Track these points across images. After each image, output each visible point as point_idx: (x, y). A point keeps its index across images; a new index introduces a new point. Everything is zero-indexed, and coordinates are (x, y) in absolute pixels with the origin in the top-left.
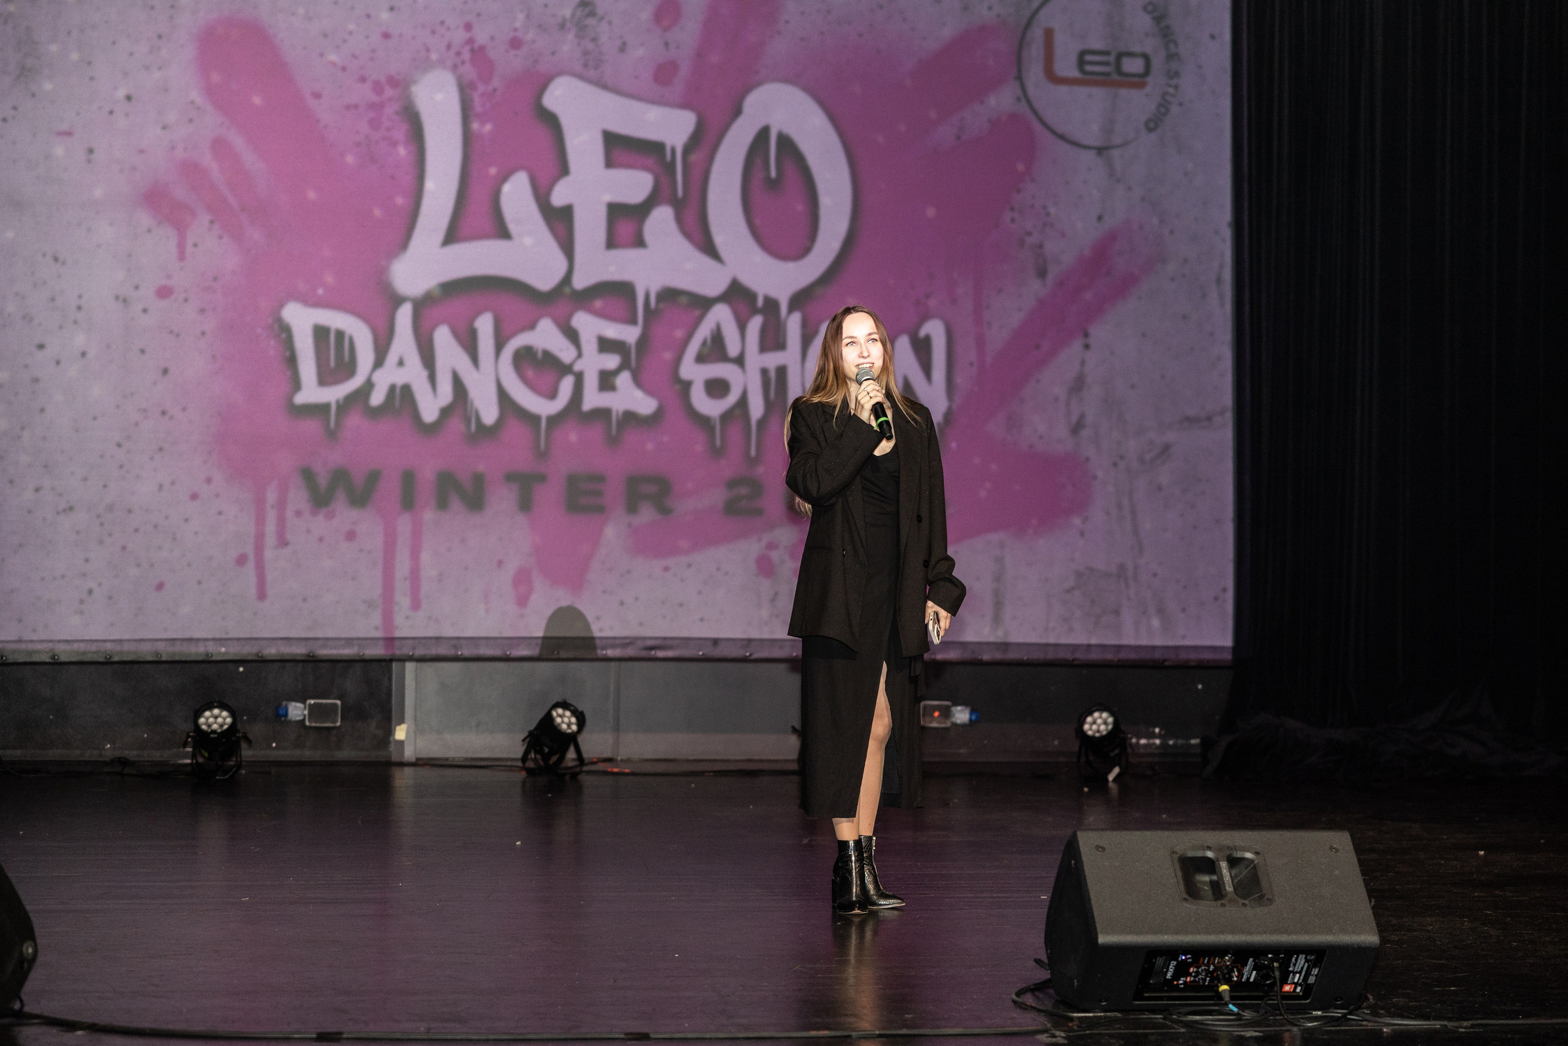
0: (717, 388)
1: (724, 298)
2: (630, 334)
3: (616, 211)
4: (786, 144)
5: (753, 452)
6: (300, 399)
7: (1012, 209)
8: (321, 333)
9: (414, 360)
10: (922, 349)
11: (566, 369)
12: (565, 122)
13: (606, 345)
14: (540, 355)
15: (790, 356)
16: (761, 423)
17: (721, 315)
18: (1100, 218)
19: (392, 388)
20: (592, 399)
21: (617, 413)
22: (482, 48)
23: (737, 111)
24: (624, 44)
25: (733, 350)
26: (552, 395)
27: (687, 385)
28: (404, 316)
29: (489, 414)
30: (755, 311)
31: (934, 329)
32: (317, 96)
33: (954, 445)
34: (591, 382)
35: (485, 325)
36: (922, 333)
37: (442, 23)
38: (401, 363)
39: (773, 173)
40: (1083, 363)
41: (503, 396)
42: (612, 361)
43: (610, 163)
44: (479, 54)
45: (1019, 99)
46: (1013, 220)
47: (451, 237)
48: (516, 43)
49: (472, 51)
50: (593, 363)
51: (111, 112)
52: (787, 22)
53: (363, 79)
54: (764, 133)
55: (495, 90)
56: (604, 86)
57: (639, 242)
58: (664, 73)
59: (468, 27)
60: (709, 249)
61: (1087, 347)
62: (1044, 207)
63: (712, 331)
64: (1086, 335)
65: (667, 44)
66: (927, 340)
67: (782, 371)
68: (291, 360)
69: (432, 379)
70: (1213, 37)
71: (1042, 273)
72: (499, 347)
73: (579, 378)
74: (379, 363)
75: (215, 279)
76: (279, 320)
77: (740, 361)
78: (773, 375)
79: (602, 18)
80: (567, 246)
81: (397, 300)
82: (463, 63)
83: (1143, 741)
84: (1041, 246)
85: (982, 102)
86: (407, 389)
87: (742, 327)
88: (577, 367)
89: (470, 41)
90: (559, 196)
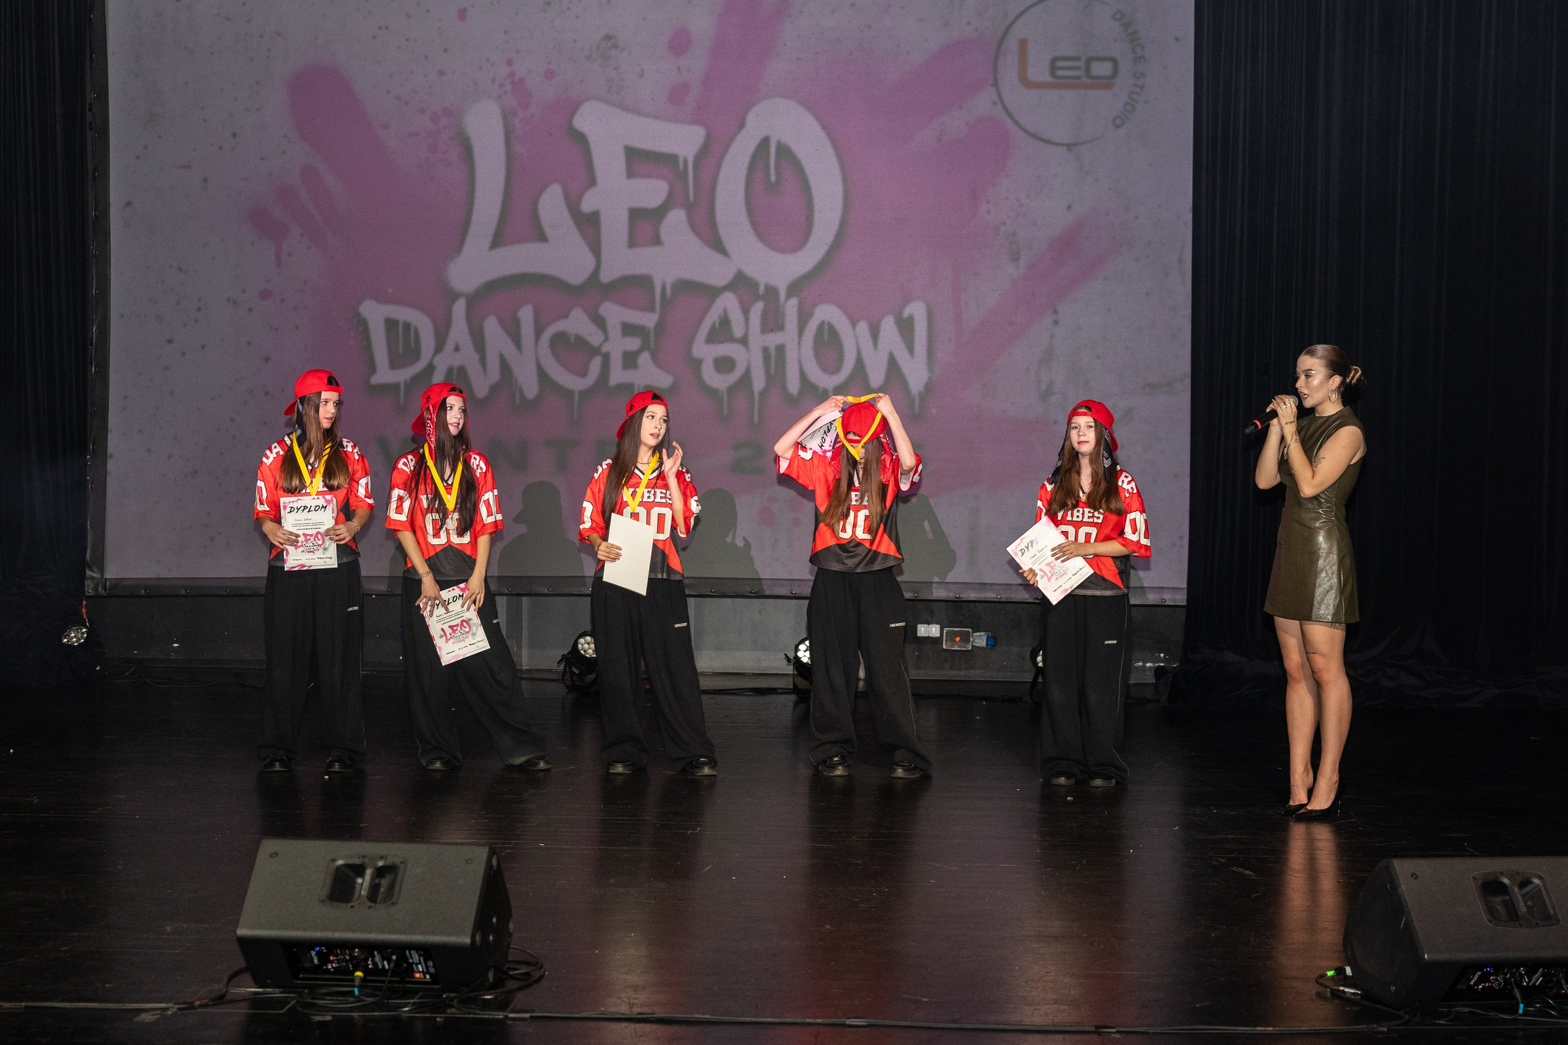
0: (724, 365)
1: (731, 287)
2: (649, 320)
3: (636, 214)
4: (784, 151)
5: (756, 420)
6: (375, 380)
7: (988, 202)
8: (391, 324)
9: (468, 346)
10: (906, 327)
11: (596, 351)
12: (592, 140)
13: (629, 330)
14: (573, 339)
15: (788, 336)
16: (763, 394)
17: (728, 302)
18: (1069, 207)
19: (450, 370)
20: (618, 376)
21: (639, 387)
22: (522, 80)
23: (742, 125)
24: (642, 70)
25: (738, 331)
26: (584, 373)
27: (698, 363)
28: (459, 309)
29: (531, 388)
30: (758, 298)
31: (916, 310)
32: (386, 127)
33: (934, 411)
34: (616, 362)
35: (526, 315)
36: (906, 313)
37: (488, 60)
38: (457, 349)
39: (773, 178)
40: (1052, 336)
41: (542, 375)
42: (633, 344)
43: (631, 174)
44: (518, 86)
45: (995, 104)
46: (989, 212)
47: (498, 240)
48: (549, 75)
49: (513, 83)
50: (618, 345)
51: (221, 148)
52: (785, 45)
53: (422, 111)
54: (765, 142)
55: (533, 116)
56: (626, 109)
57: (657, 241)
58: (677, 94)
59: (509, 62)
60: (717, 245)
61: (1056, 322)
62: (1018, 200)
63: (720, 315)
64: (1055, 312)
65: (679, 69)
66: (911, 319)
67: (781, 349)
68: (368, 349)
69: (483, 361)
70: (1177, 39)
71: (1015, 258)
72: (538, 333)
73: (606, 358)
74: (439, 348)
75: (305, 283)
76: (358, 314)
77: (744, 341)
78: (773, 353)
79: (624, 49)
80: (595, 247)
81: (453, 296)
82: (506, 93)
83: (1148, 665)
84: (1014, 235)
85: (961, 107)
86: (462, 370)
87: (746, 312)
88: (604, 349)
89: (512, 75)
90: (588, 204)
